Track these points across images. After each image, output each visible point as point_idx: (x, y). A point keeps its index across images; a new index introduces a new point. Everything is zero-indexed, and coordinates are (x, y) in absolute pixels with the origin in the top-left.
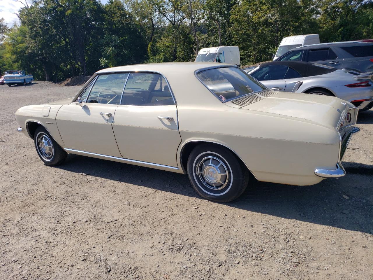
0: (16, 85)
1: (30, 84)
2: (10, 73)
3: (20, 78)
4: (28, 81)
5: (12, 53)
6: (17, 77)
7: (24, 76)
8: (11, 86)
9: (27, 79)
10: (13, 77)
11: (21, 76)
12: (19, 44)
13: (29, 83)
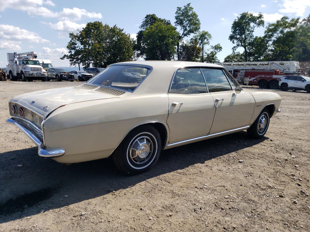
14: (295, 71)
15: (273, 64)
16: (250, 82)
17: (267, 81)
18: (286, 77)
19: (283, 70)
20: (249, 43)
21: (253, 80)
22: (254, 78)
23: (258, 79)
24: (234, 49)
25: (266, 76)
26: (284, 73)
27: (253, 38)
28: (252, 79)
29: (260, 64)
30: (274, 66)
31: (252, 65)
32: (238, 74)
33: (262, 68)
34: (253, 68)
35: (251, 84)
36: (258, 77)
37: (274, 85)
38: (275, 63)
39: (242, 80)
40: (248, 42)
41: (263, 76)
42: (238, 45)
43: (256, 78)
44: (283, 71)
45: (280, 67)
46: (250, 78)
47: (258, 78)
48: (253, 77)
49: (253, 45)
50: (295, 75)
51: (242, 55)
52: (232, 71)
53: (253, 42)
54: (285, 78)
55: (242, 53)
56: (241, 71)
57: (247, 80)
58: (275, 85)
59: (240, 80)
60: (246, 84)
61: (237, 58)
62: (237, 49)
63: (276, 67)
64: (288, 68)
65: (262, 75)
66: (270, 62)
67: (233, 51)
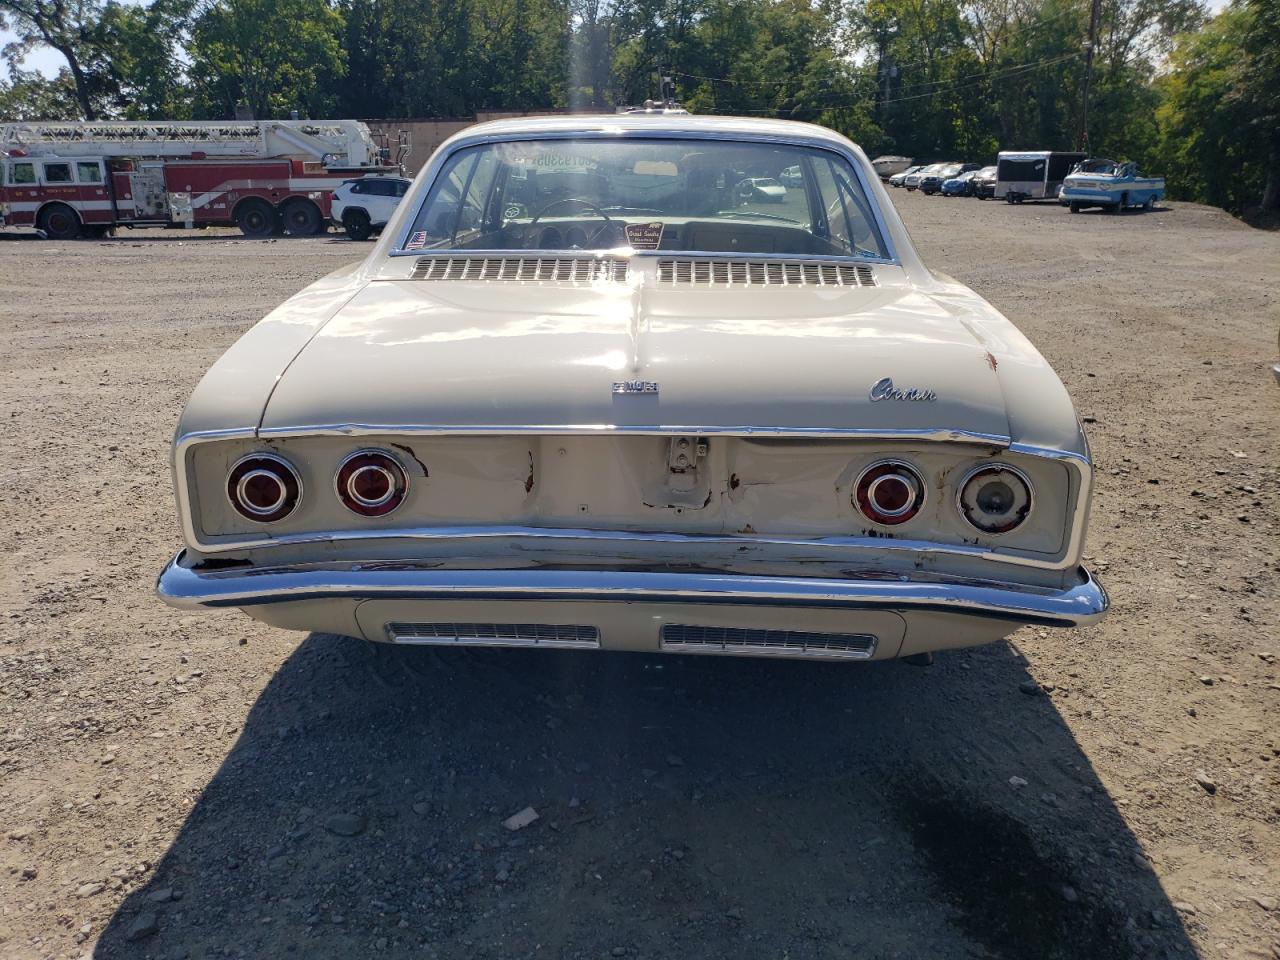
0: (1100, 209)
1: (1146, 209)
2: (1087, 168)
3: (1112, 185)
4: (1140, 198)
5: (1179, 101)
6: (1103, 182)
7: (1128, 181)
8: (1081, 210)
9: (1139, 192)
10: (1092, 183)
11: (1116, 181)
12: (1211, 71)
13: (1141, 206)
14: (365, 160)
15: (277, 131)
16: (198, 211)
17: (268, 203)
18: (354, 184)
19: (321, 156)
20: (82, 29)
21: (211, 203)
22: (214, 195)
23: (230, 197)
24: (11, 59)
25: (262, 184)
26: (328, 167)
27: (96, 9)
28: (204, 199)
29: (222, 132)
30: (282, 139)
31: (184, 134)
32: (131, 177)
33: (232, 148)
34: (194, 150)
35: (202, 219)
36: (230, 188)
37: (301, 219)
38: (284, 129)
39: (159, 205)
40: (76, 25)
41: (249, 184)
42: (28, 39)
43: (219, 194)
44: (323, 159)
45: (308, 144)
46: (194, 197)
47: (228, 192)
48: (208, 190)
49: (104, 41)
50: (367, 176)
51: (55, 86)
52: (96, 165)
53: (101, 28)
54: (353, 190)
55: (52, 79)
56: (145, 164)
57: (183, 205)
58: (306, 220)
59: (149, 204)
60: (181, 225)
61: (33, 102)
62: (26, 57)
63: (289, 142)
64: (338, 146)
65: (245, 181)
66: (264, 124)
67: (9, 68)
